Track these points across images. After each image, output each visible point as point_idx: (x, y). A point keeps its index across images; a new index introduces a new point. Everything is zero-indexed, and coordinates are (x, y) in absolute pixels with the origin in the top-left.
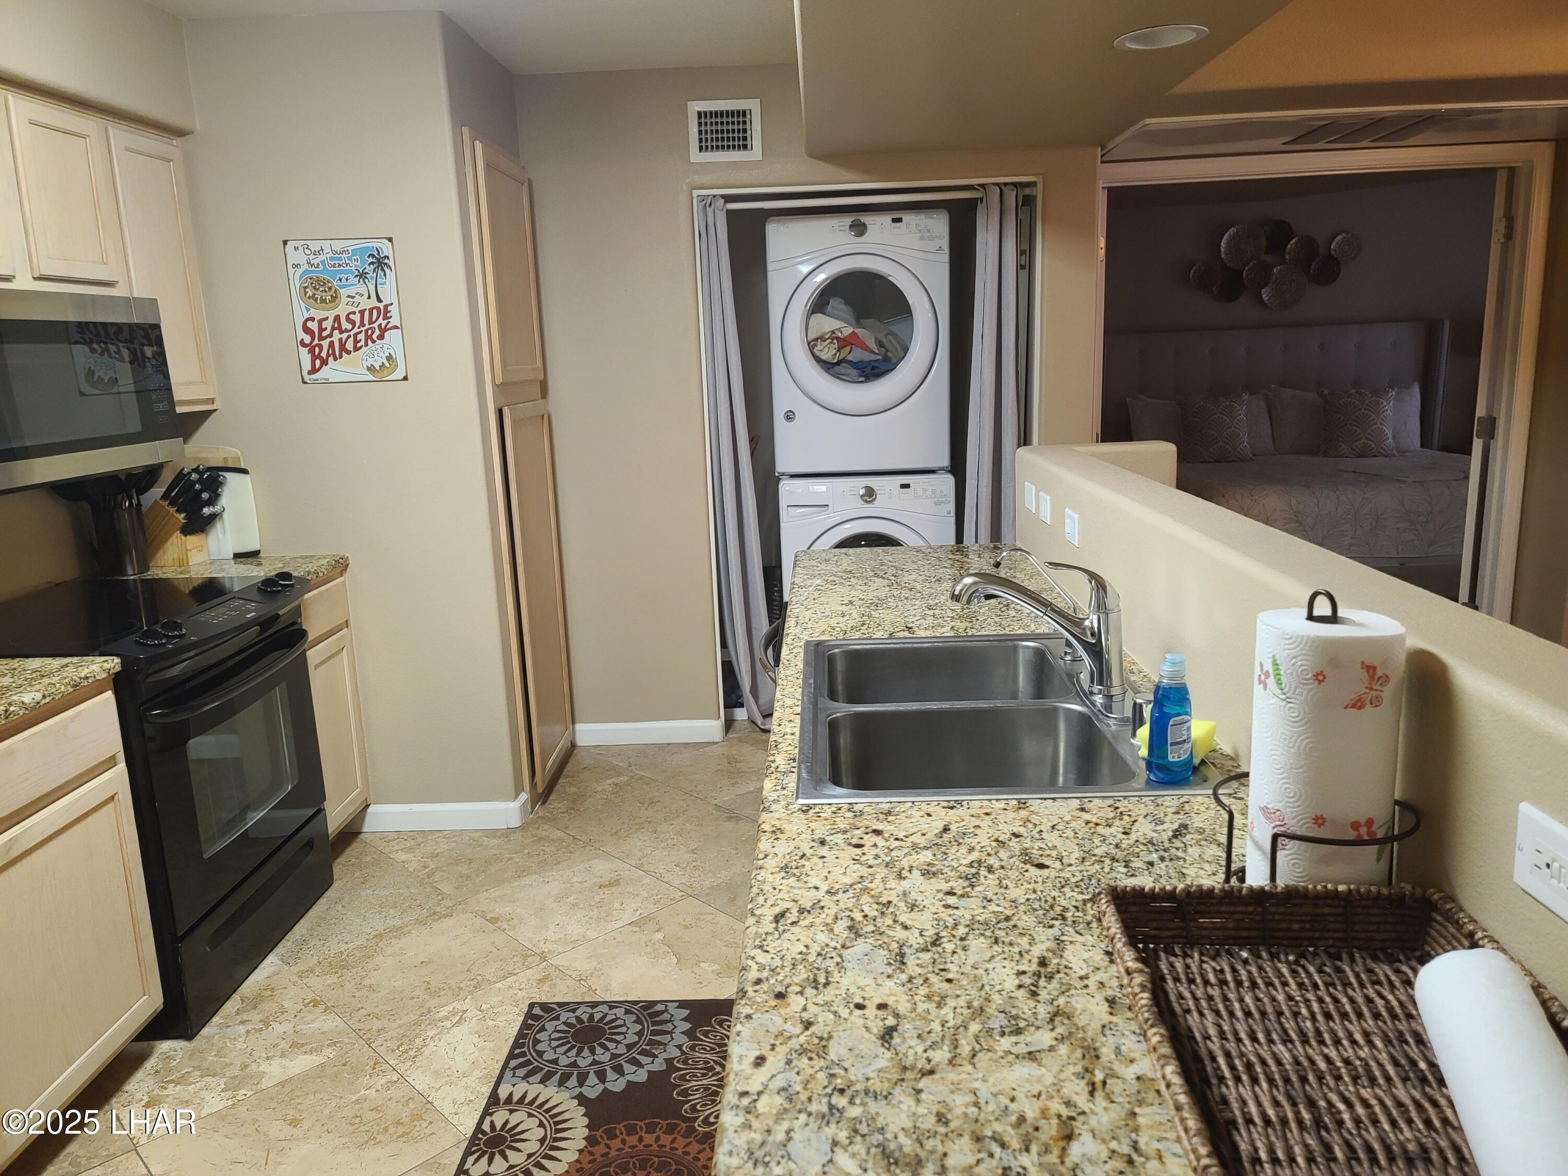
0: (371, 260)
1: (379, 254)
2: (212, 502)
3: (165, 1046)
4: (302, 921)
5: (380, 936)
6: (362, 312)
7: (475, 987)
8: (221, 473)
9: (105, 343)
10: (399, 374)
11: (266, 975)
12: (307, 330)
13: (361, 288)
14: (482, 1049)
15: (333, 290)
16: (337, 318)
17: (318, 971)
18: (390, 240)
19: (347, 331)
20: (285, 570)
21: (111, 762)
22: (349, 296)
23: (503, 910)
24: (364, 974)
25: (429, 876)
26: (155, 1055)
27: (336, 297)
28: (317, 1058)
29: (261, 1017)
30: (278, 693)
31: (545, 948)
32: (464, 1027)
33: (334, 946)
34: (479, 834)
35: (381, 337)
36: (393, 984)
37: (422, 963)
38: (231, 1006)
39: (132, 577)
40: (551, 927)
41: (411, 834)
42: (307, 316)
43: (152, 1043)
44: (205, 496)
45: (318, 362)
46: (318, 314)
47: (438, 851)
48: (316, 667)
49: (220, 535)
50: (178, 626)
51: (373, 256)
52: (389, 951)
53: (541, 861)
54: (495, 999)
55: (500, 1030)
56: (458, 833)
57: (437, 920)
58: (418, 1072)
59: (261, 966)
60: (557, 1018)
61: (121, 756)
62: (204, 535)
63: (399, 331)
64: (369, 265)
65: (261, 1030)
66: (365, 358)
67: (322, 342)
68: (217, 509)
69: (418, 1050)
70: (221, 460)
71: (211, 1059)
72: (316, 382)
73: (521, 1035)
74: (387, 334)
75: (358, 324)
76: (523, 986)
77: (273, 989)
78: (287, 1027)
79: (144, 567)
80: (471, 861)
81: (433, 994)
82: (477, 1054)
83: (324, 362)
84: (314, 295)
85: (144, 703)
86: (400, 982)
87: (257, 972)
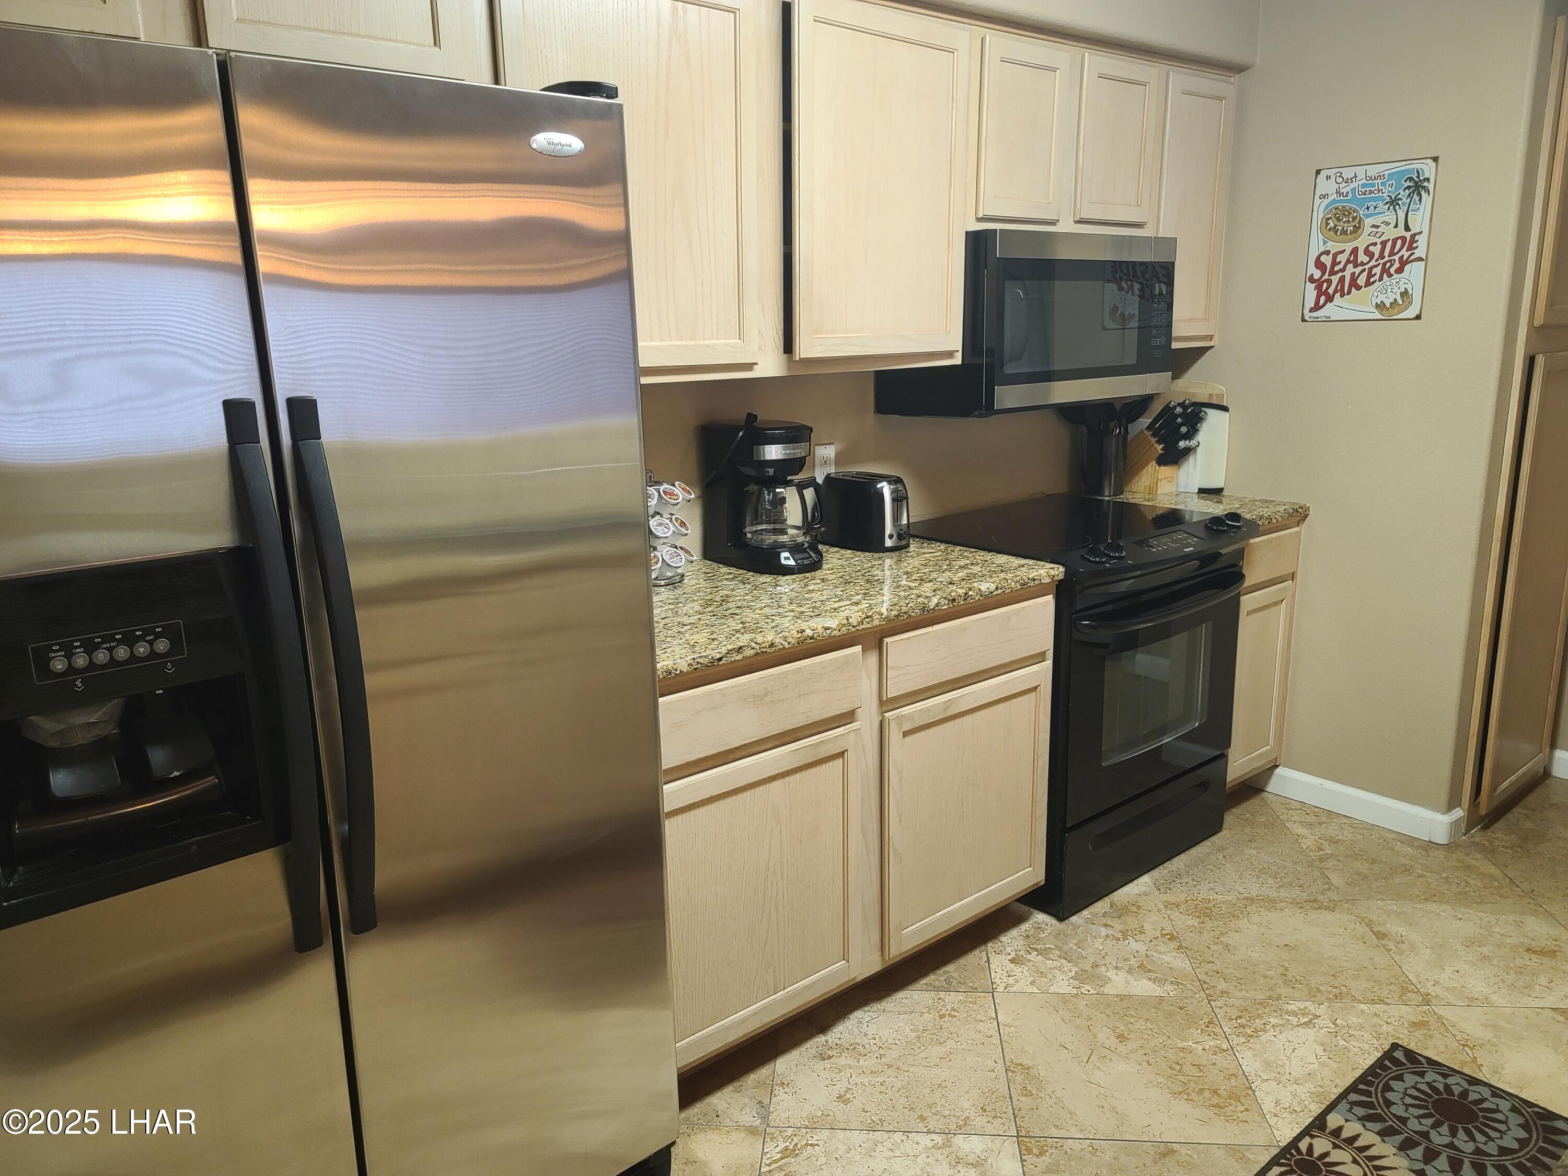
0: (1408, 183)
1: (1418, 177)
2: (1189, 436)
3: (1040, 917)
4: (1182, 855)
5: (1251, 900)
6: (1384, 244)
7: (1336, 996)
8: (1203, 409)
9: (1131, 281)
10: (1412, 312)
11: (1137, 892)
12: (1319, 265)
13: (1390, 217)
14: (1323, 1065)
15: (1357, 220)
16: (1355, 251)
17: (1183, 908)
18: (1435, 159)
19: (1362, 264)
20: (1238, 512)
21: (1041, 657)
22: (1373, 226)
23: (1395, 928)
24: (1224, 930)
25: (1321, 860)
26: (1031, 922)
27: (1359, 227)
28: (1158, 989)
29: (1121, 927)
30: (1204, 630)
31: (1433, 991)
32: (1310, 1033)
33: (1204, 892)
34: (1392, 836)
35: (1400, 270)
36: (1250, 953)
37: (1286, 945)
38: (1101, 906)
39: (1106, 498)
40: (1449, 971)
41: (1316, 810)
42: (1322, 249)
43: (1032, 910)
44: (1184, 429)
45: (1323, 299)
46: (1333, 247)
47: (1340, 837)
48: (1249, 613)
49: (1191, 469)
50: (1119, 549)
51: (1411, 179)
52: (1256, 919)
53: (1460, 893)
54: (1355, 1020)
55: (1350, 1055)
56: (1368, 827)
57: (1316, 909)
58: (1249, 1054)
59: (1136, 882)
60: (1422, 1074)
61: (1050, 654)
62: (1175, 467)
63: (1423, 263)
64: (1404, 190)
65: (1119, 939)
66: (1376, 294)
67: (1332, 277)
68: (1193, 443)
69: (1256, 1031)
70: (1207, 396)
71: (1071, 945)
72: (1316, 320)
73: (1371, 1071)
74: (1407, 268)
75: (1376, 256)
76: (1392, 1020)
77: (1139, 908)
78: (1140, 947)
79: (1119, 490)
80: (1374, 862)
81: (1287, 983)
82: (1316, 1066)
83: (1330, 299)
84: (1336, 226)
85: (1077, 612)
86: (1257, 955)
87: (1131, 885)
